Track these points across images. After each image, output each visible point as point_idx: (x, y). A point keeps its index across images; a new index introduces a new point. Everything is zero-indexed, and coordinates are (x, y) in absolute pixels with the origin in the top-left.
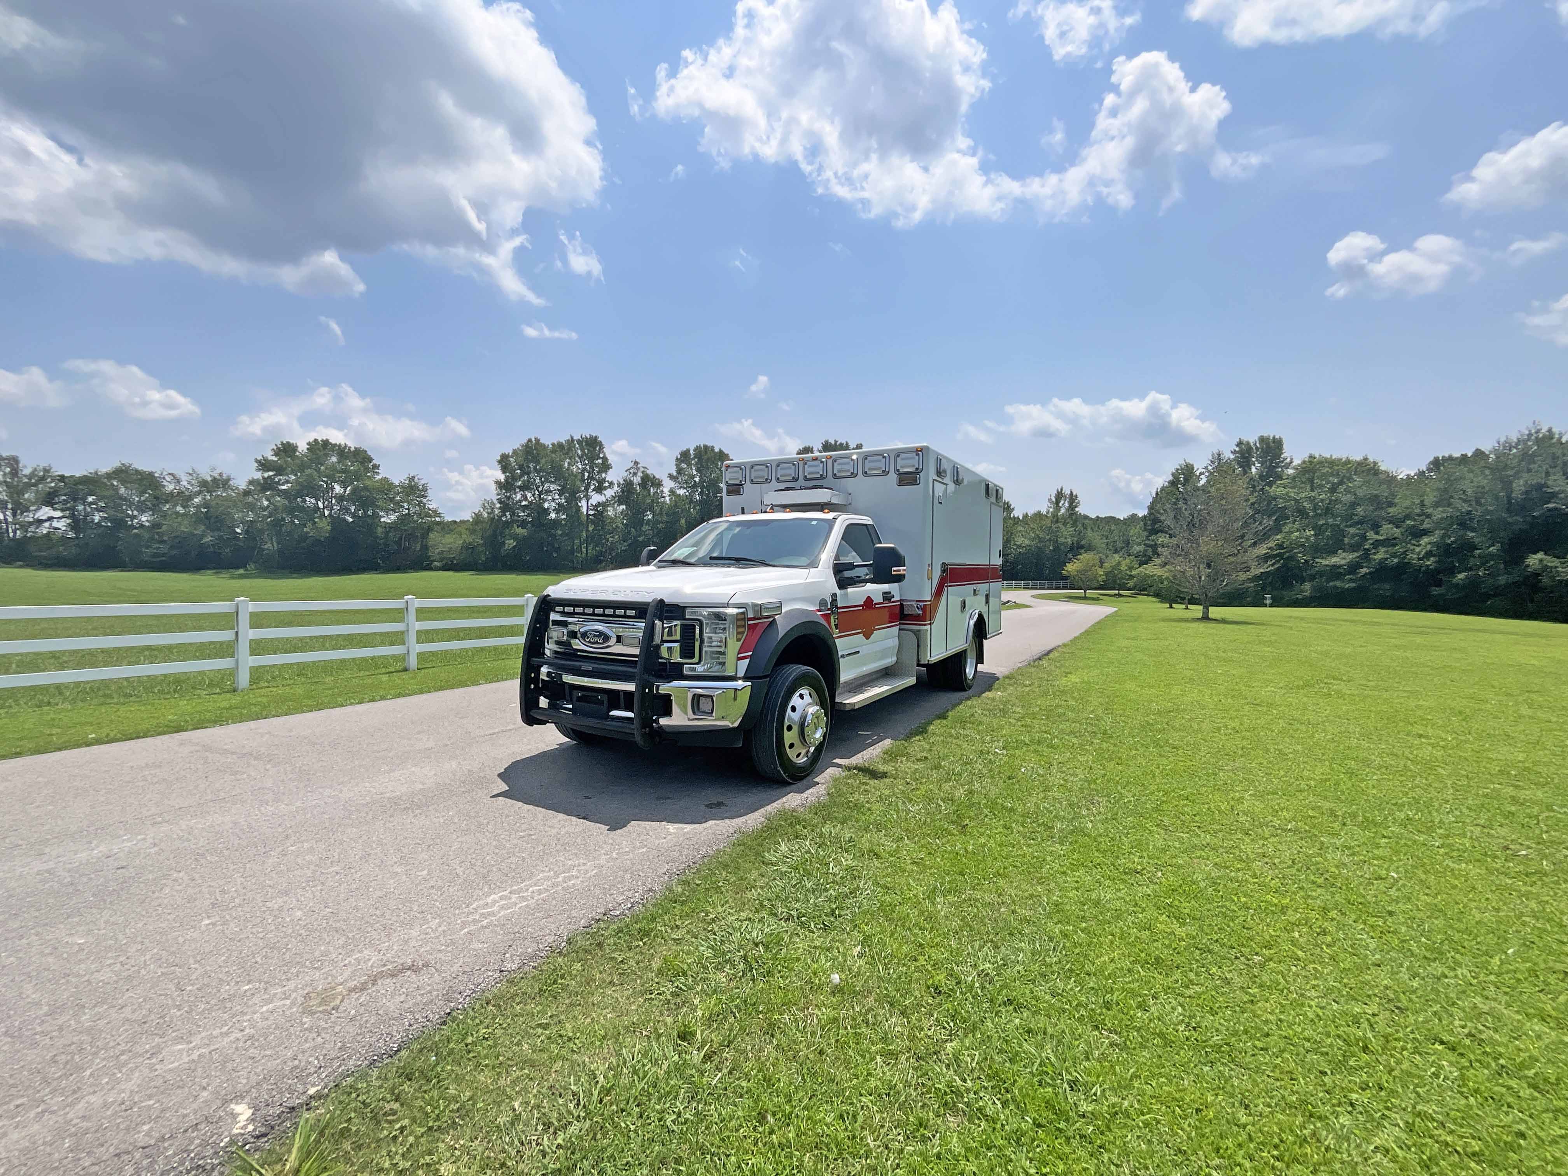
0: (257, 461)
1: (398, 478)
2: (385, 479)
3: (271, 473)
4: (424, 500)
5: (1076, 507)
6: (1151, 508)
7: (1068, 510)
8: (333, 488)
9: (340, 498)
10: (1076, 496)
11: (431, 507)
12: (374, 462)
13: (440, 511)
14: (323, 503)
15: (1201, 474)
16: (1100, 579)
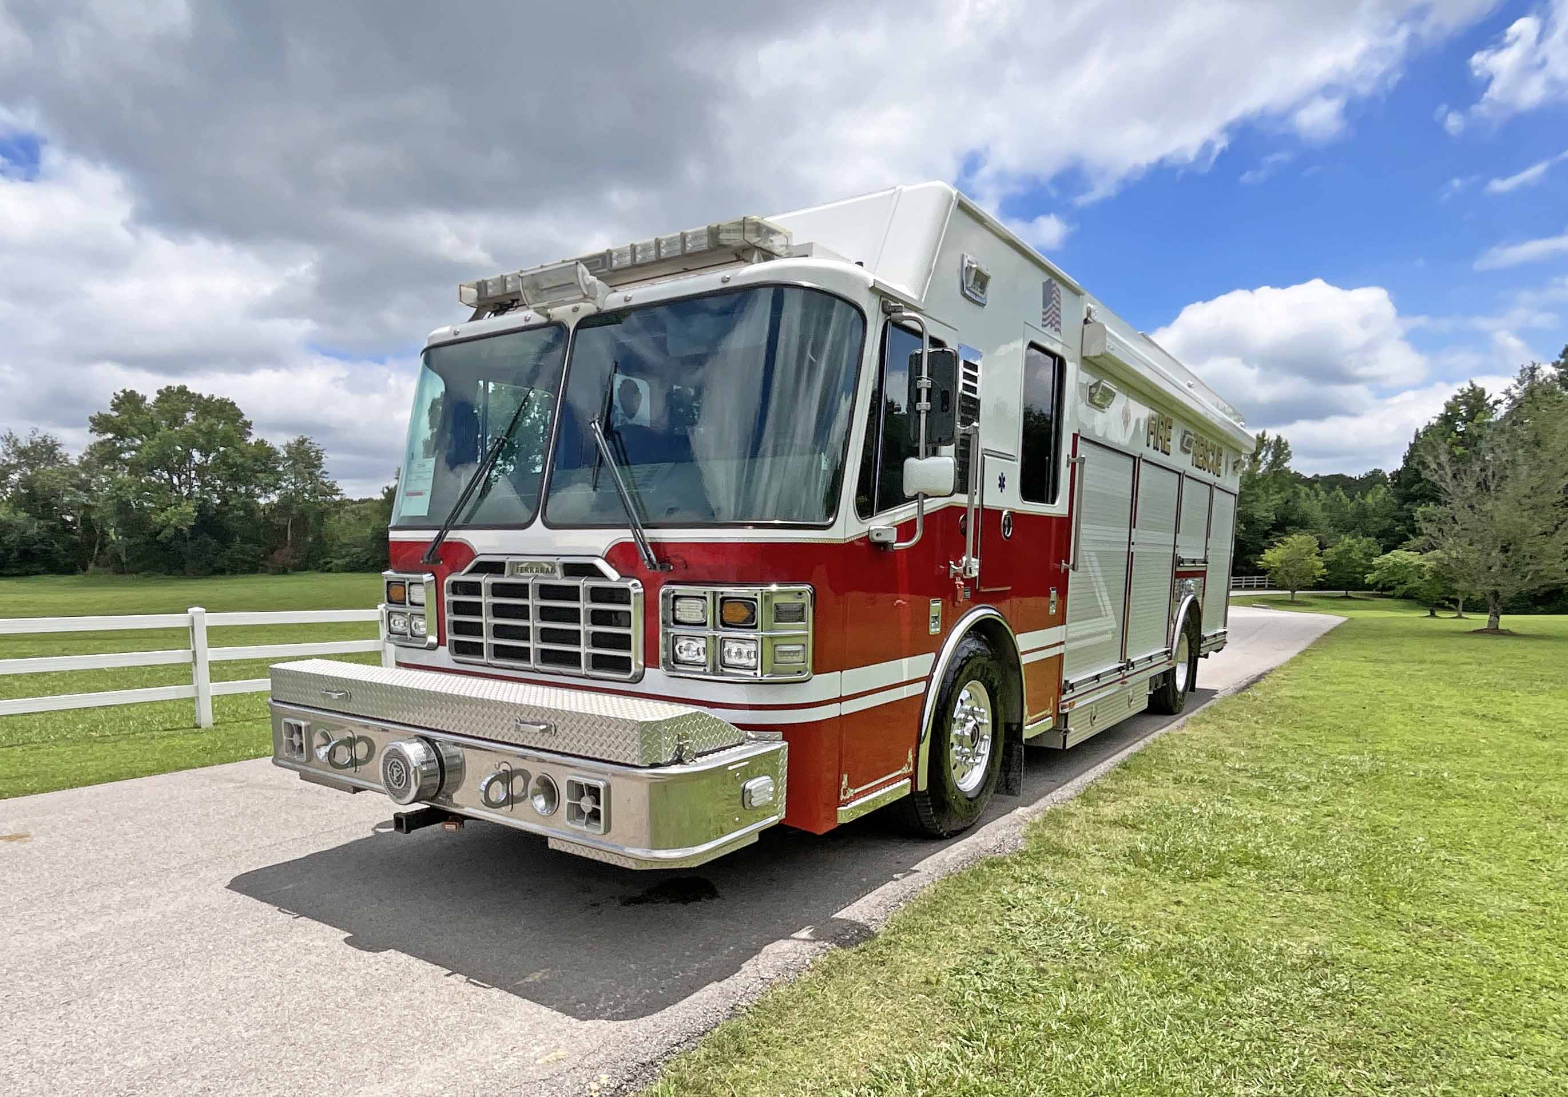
0: (92, 419)
1: (279, 442)
2: (261, 443)
3: (110, 436)
4: (318, 473)
5: (1285, 460)
6: (1407, 460)
7: (1271, 466)
8: (190, 456)
9: (201, 470)
10: (1286, 444)
11: (326, 481)
12: (245, 418)
13: (338, 486)
14: (179, 478)
15: (1496, 402)
16: (1317, 573)
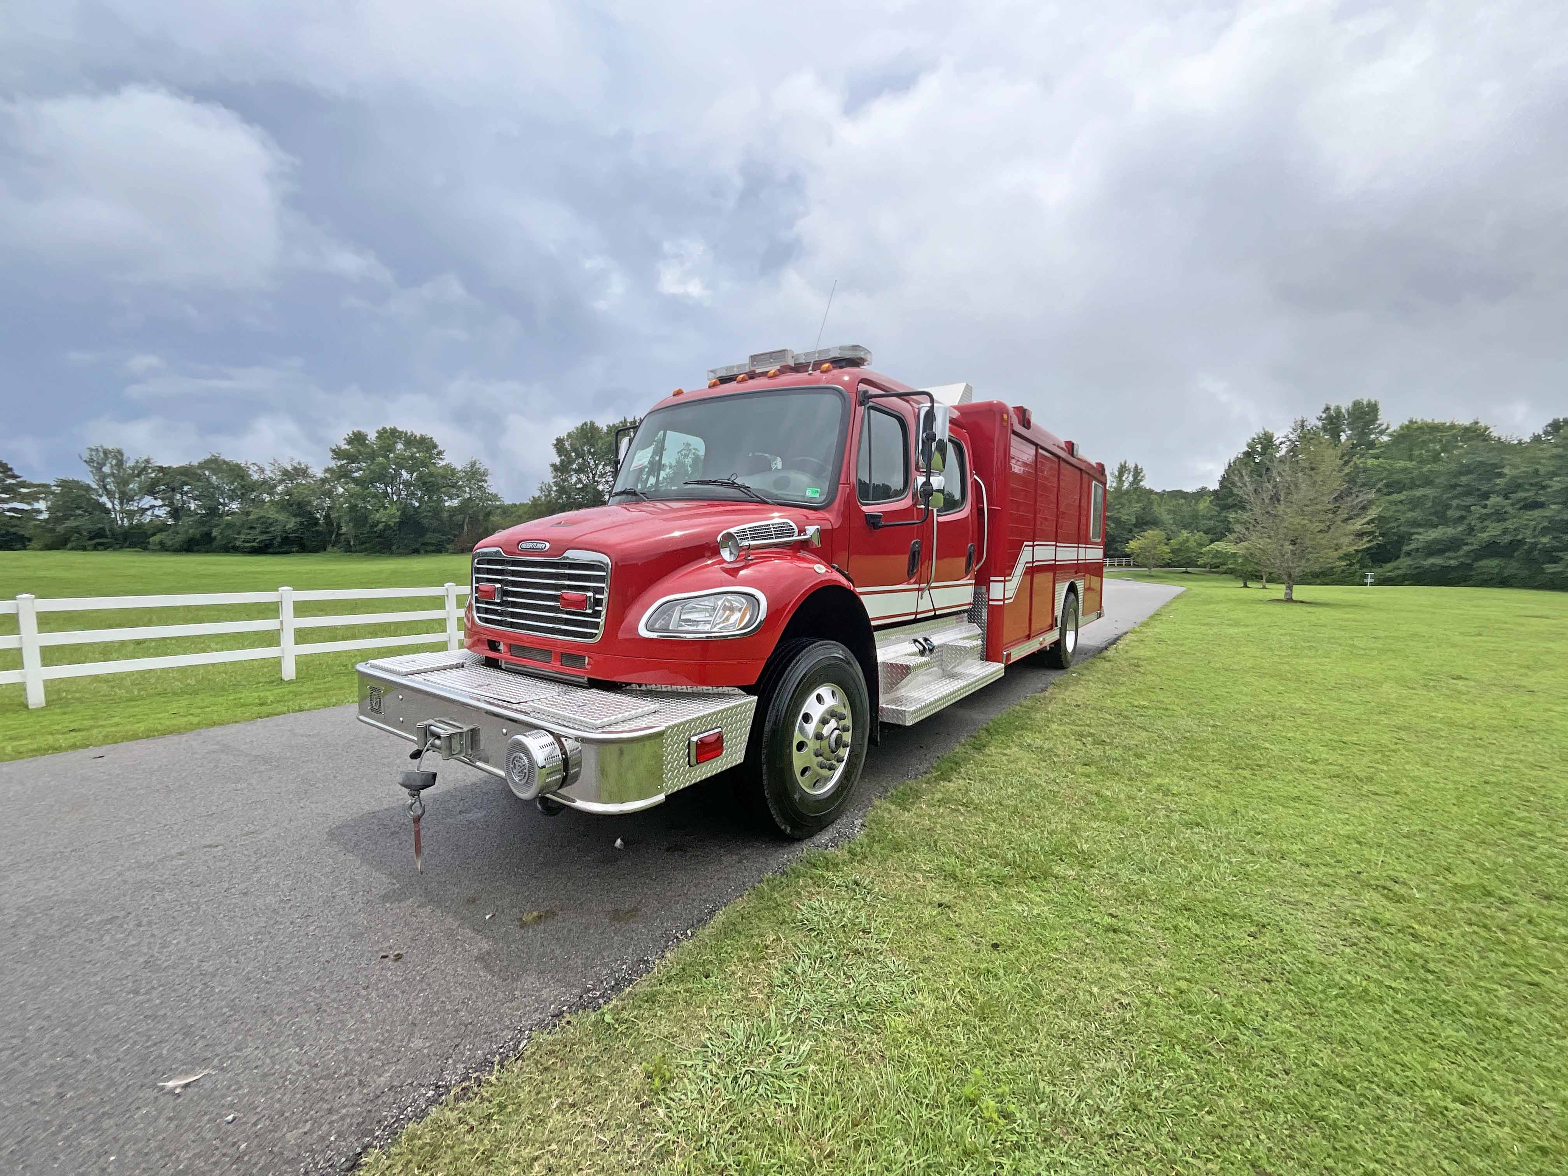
0: (331, 450)
1: (460, 465)
2: (448, 466)
3: (344, 462)
4: (485, 485)
5: (1142, 480)
6: (1223, 481)
7: (1131, 484)
8: (400, 474)
9: (407, 484)
10: (1141, 470)
11: (490, 491)
12: (438, 448)
13: (499, 495)
14: (392, 489)
15: (1281, 443)
16: (1166, 556)
